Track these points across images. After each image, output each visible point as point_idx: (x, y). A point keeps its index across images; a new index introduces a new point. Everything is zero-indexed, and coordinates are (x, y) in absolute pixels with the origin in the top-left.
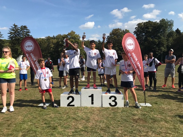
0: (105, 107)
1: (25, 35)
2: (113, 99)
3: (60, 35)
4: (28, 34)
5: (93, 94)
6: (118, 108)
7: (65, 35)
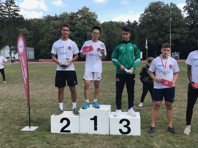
0: (113, 134)
1: (12, 15)
2: (125, 123)
3: (66, 13)
4: (16, 12)
5: (97, 116)
6: (131, 136)
7: (74, 13)
